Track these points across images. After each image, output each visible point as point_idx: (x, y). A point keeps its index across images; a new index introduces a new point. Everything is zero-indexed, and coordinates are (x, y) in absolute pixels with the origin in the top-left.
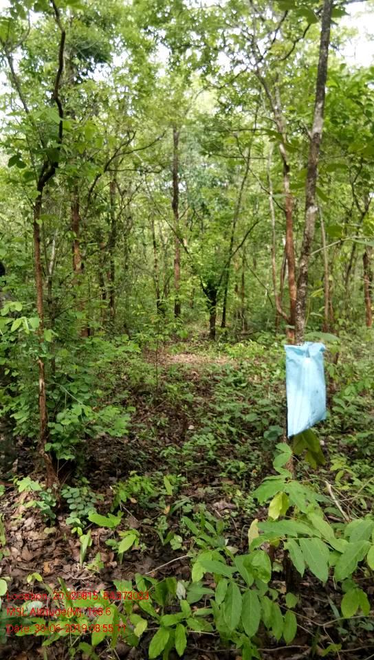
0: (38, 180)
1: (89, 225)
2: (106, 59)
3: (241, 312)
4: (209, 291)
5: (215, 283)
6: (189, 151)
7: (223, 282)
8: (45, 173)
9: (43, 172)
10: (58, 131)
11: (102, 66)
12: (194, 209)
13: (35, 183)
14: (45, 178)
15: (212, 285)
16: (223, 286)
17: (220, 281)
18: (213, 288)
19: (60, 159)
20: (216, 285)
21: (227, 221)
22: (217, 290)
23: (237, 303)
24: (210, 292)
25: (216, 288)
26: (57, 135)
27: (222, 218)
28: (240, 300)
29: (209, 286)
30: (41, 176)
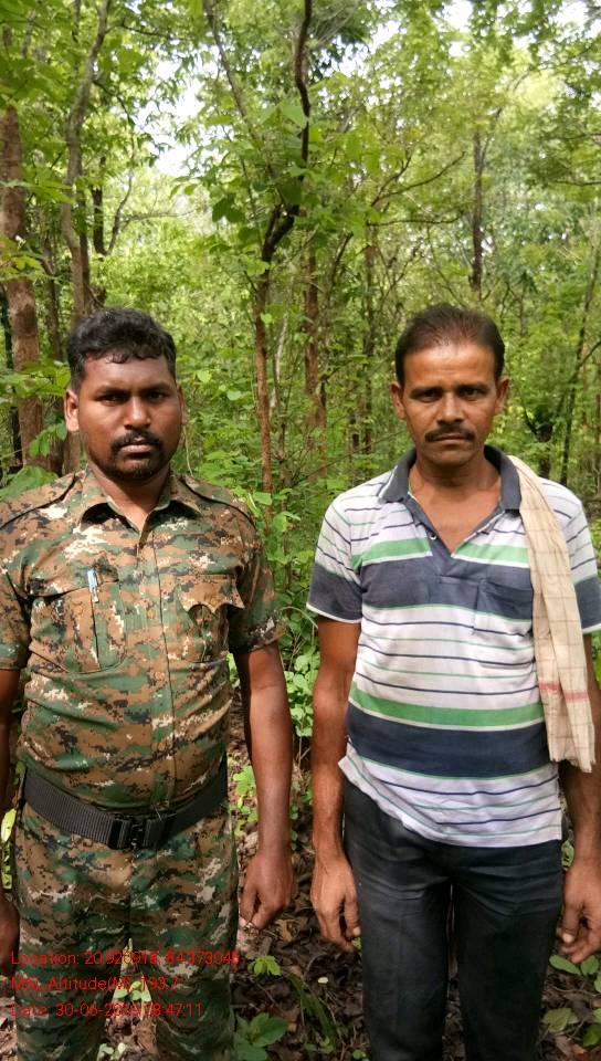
0: (263, 241)
1: (333, 321)
2: (362, 35)
3: (593, 460)
4: (538, 425)
5: (550, 410)
6: (502, 184)
7: (564, 410)
8: (274, 230)
9: (271, 228)
10: (301, 147)
11: (355, 50)
12: (508, 283)
13: (255, 247)
14: (274, 237)
15: (544, 415)
16: (565, 416)
17: (560, 406)
18: (547, 420)
19: (303, 198)
20: (551, 415)
21: (573, 299)
22: (553, 424)
23: (585, 444)
24: (540, 429)
25: (552, 420)
26: (299, 153)
27: (564, 295)
28: (593, 441)
29: (539, 417)
30: (268, 234)
